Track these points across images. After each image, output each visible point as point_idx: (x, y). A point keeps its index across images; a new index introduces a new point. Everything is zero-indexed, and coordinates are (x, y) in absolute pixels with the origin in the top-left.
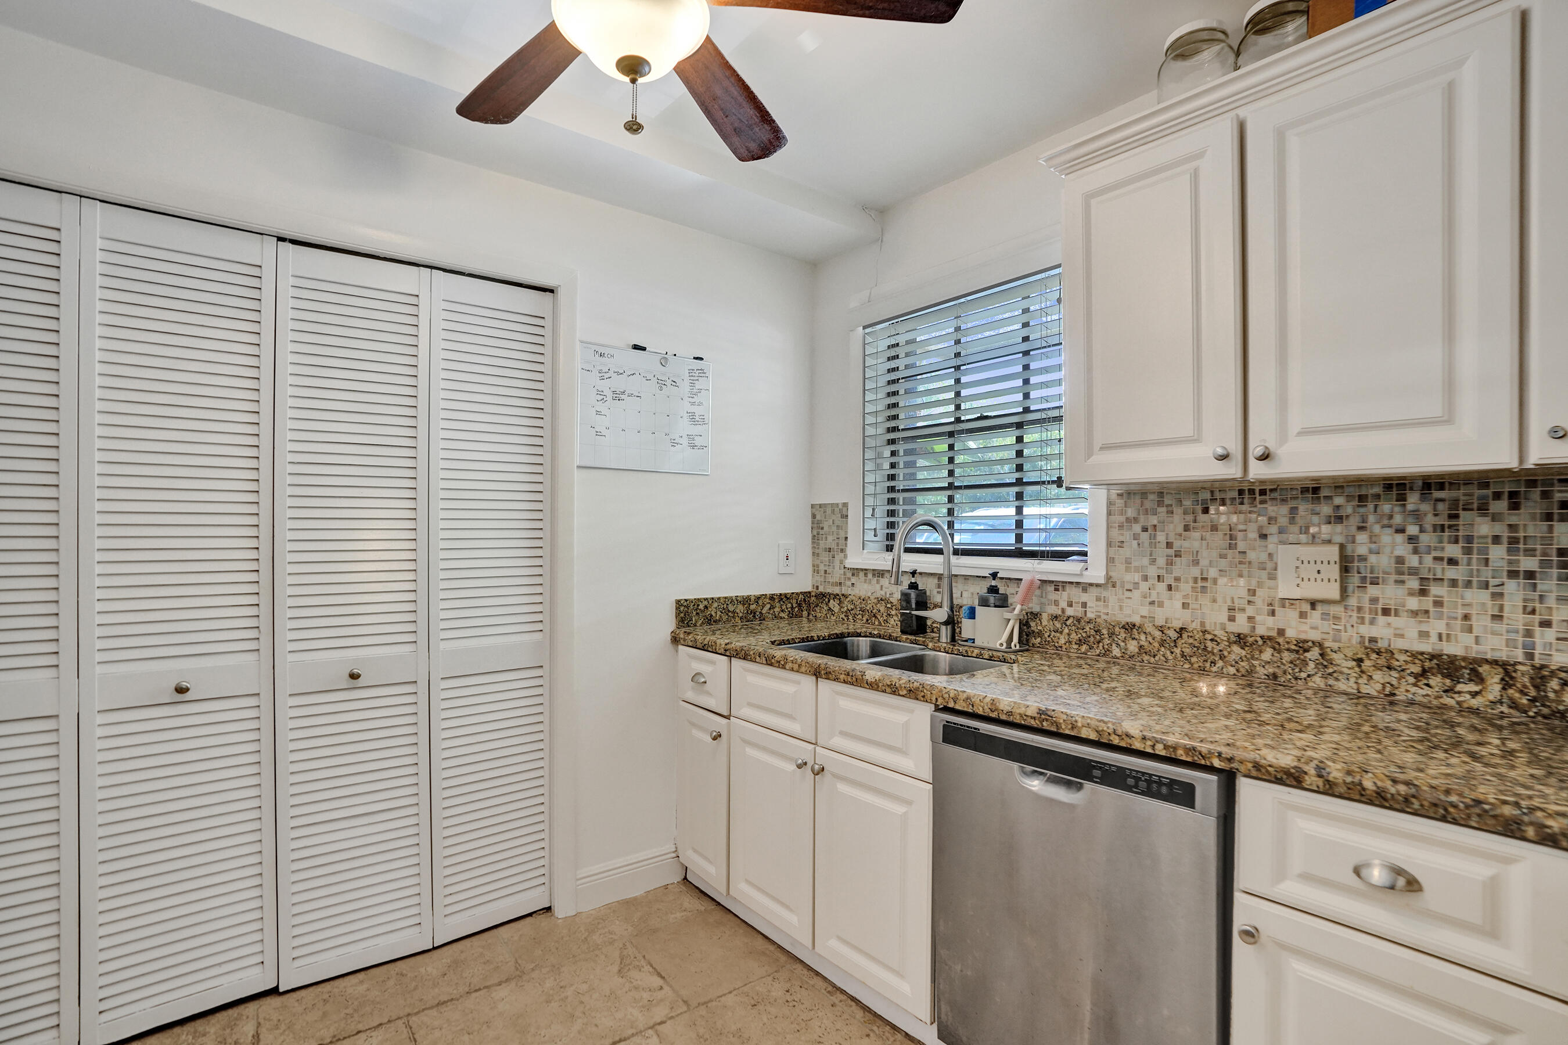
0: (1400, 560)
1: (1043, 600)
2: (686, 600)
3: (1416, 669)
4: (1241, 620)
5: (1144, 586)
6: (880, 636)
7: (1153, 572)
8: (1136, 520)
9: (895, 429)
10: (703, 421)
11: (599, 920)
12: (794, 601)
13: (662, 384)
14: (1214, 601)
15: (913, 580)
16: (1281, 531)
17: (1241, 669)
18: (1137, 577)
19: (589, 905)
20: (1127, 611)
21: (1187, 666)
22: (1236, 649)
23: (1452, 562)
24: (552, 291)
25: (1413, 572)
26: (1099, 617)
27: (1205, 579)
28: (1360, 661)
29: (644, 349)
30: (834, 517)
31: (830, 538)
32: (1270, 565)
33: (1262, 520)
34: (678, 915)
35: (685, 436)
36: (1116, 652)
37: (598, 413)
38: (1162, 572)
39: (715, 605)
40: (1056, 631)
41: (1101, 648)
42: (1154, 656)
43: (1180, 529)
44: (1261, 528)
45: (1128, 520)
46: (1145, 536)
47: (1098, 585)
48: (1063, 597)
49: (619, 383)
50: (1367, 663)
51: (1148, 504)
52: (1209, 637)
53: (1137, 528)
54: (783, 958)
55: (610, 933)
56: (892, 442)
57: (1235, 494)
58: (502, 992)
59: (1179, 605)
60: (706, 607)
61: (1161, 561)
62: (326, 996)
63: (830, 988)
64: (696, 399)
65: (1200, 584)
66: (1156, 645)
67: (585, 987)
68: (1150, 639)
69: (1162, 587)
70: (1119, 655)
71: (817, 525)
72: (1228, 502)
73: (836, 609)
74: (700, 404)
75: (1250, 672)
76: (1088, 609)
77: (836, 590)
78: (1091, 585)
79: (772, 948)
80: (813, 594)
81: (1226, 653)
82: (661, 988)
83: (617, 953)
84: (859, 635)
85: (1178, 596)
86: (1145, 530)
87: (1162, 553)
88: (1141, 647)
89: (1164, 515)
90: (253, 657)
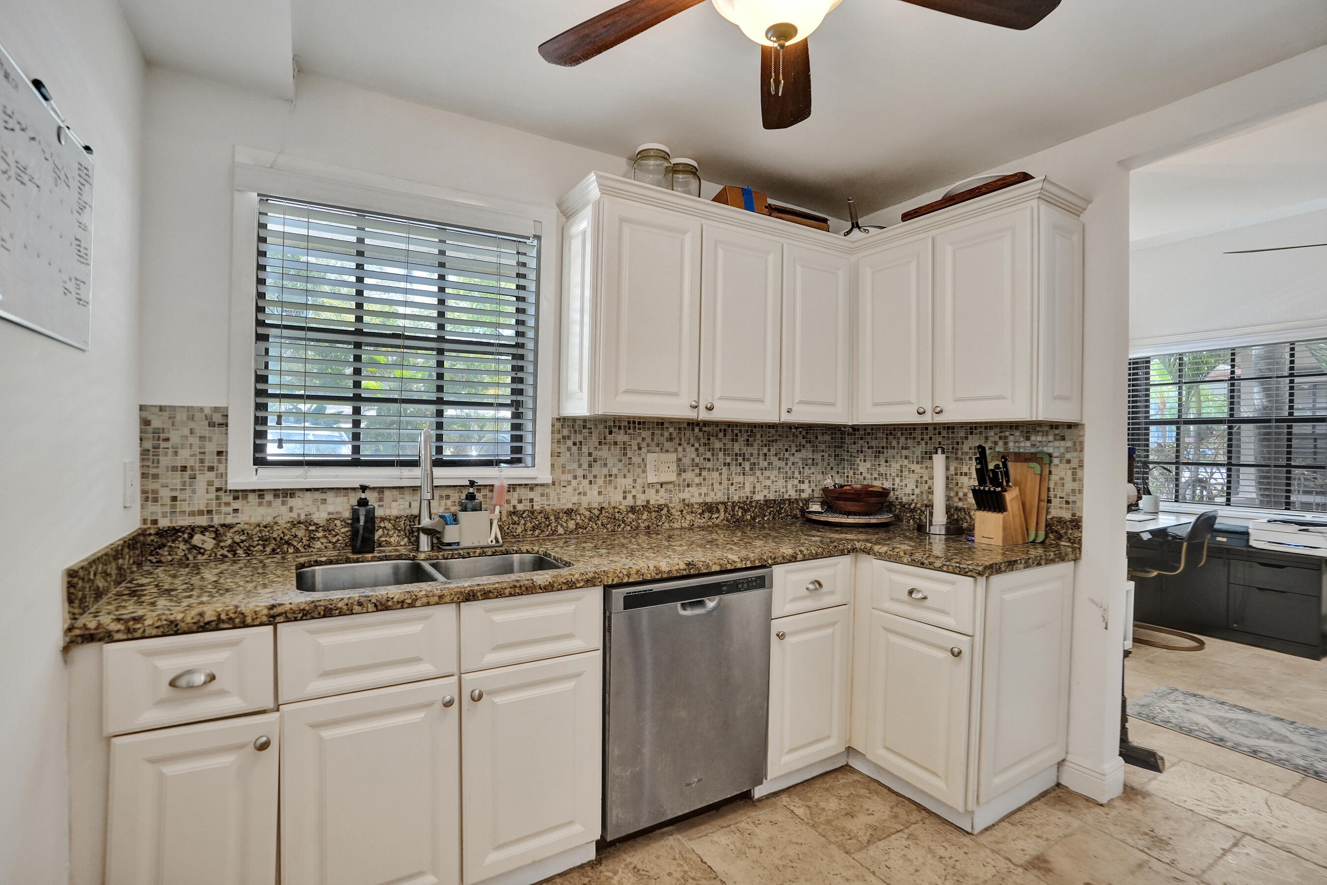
0: (693, 460)
3: (700, 511)
4: (629, 497)
5: (574, 483)
7: (580, 473)
8: (569, 438)
14: (616, 488)
15: (362, 496)
16: (648, 445)
17: (633, 527)
18: (569, 477)
20: (563, 501)
21: (604, 531)
22: (630, 515)
23: (709, 460)
25: (697, 465)
26: (545, 508)
27: (610, 475)
28: (682, 511)
31: (185, 453)
32: (642, 466)
33: (639, 440)
36: (561, 530)
38: (586, 473)
40: (514, 523)
41: (550, 530)
42: (586, 529)
43: (596, 444)
44: (638, 444)
45: (564, 437)
46: (575, 448)
47: (543, 485)
48: (518, 496)
50: (685, 512)
51: (577, 429)
52: (617, 510)
53: (570, 443)
57: (626, 424)
59: (596, 493)
61: (585, 466)
65: (608, 478)
66: (587, 521)
68: (583, 518)
69: (586, 482)
70: (562, 532)
71: (152, 435)
72: (622, 428)
75: (638, 527)
76: (534, 503)
78: (538, 485)
81: (625, 519)
85: (595, 488)
86: (575, 444)
87: (585, 461)
88: (577, 524)
89: (587, 434)
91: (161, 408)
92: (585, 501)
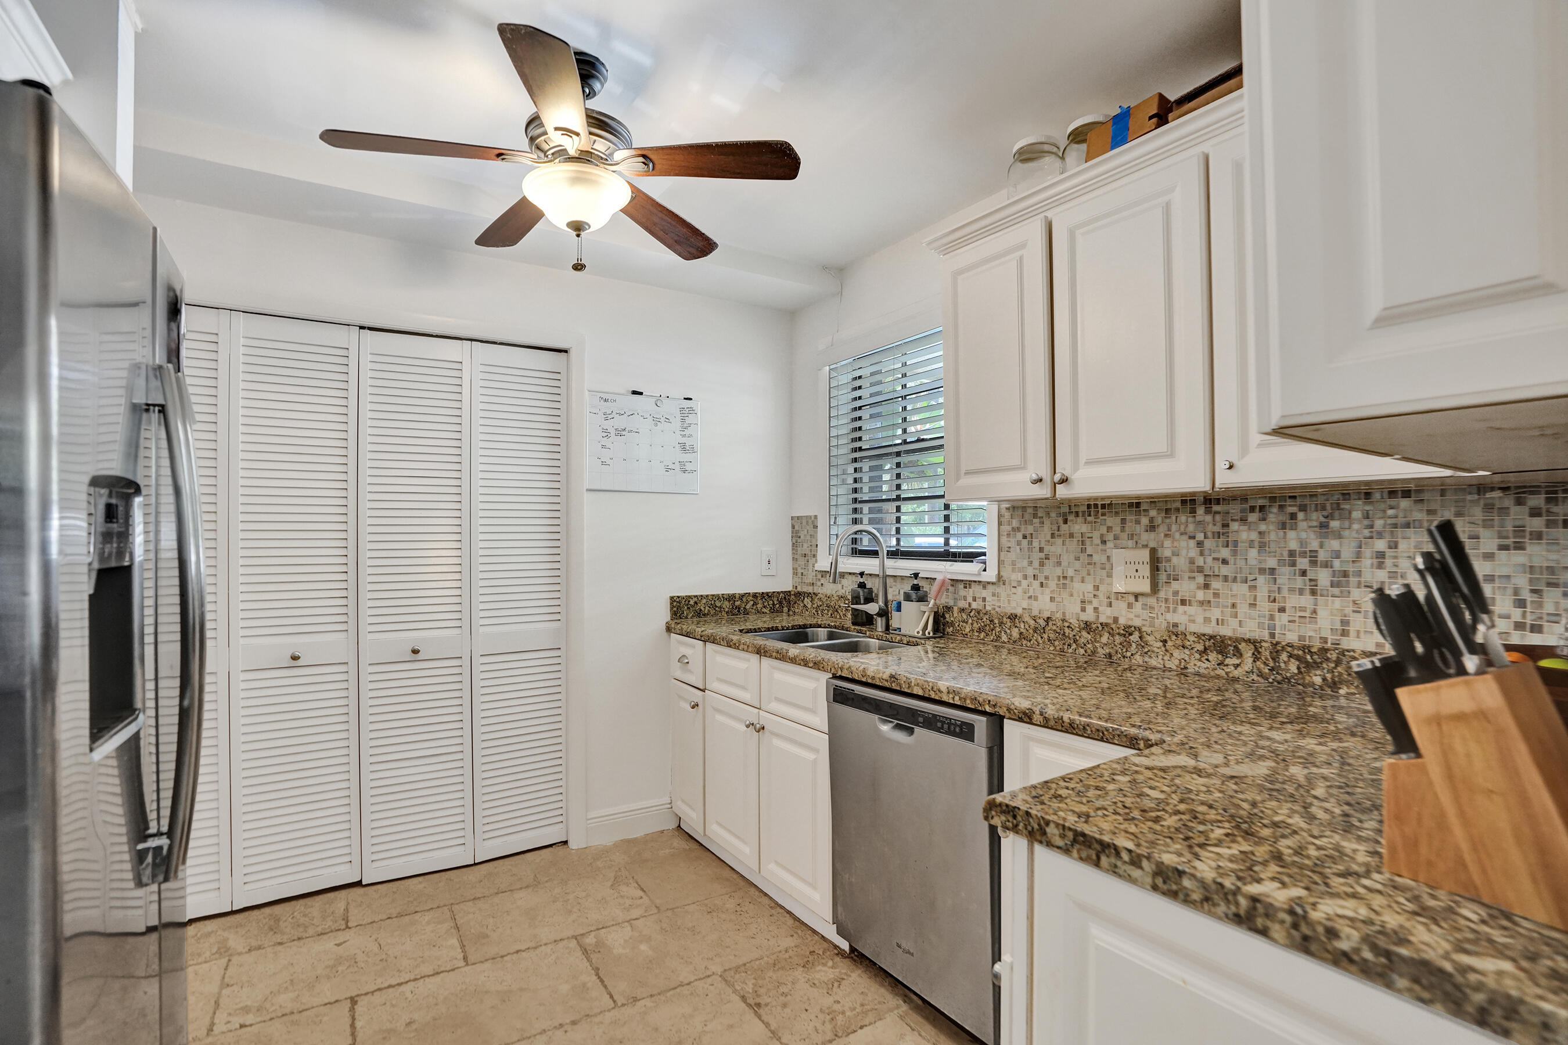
0: (1192, 561)
1: (956, 596)
2: (678, 597)
3: (1200, 647)
4: (1090, 609)
5: (1024, 583)
6: (835, 627)
7: (1030, 572)
8: (1019, 529)
9: (859, 449)
10: (693, 450)
11: (603, 852)
12: (776, 599)
13: (656, 421)
14: (1072, 595)
15: (862, 580)
16: (1116, 538)
17: (1088, 651)
18: (1019, 576)
19: (597, 841)
20: (1013, 604)
21: (1052, 648)
22: (1084, 633)
23: (1225, 562)
24: (566, 351)
25: (1200, 570)
26: (994, 609)
27: (1065, 578)
28: (1165, 642)
29: (641, 394)
30: (808, 528)
31: (805, 545)
32: (1108, 566)
33: (1104, 530)
34: (667, 851)
35: (677, 464)
36: (1004, 638)
37: (603, 446)
38: (1037, 572)
39: (704, 601)
40: (964, 622)
41: (994, 634)
42: (1030, 641)
43: (1049, 537)
44: (1102, 536)
45: (1013, 529)
46: (1025, 542)
47: (993, 583)
48: (969, 593)
49: (620, 422)
50: (1170, 643)
51: (1027, 517)
52: (1066, 624)
54: (742, 883)
55: (610, 861)
56: (855, 460)
57: (1085, 508)
58: (522, 894)
59: (1048, 599)
60: (696, 603)
61: (1036, 564)
62: (395, 890)
63: (773, 905)
64: (687, 432)
65: (1062, 581)
66: (1031, 631)
67: (584, 894)
68: (1027, 627)
69: (1036, 584)
70: (1006, 640)
71: (795, 535)
72: (1080, 514)
73: (809, 606)
74: (690, 436)
75: (1094, 653)
76: (987, 603)
77: (810, 589)
78: (989, 583)
79: (735, 876)
80: (792, 593)
81: (1078, 638)
82: (641, 898)
83: (612, 875)
84: (820, 626)
85: (1047, 591)
86: (1025, 537)
87: (1036, 556)
88: (1021, 634)
89: (1038, 525)
90: (343, 635)
91: (798, 518)
92: (1036, 608)
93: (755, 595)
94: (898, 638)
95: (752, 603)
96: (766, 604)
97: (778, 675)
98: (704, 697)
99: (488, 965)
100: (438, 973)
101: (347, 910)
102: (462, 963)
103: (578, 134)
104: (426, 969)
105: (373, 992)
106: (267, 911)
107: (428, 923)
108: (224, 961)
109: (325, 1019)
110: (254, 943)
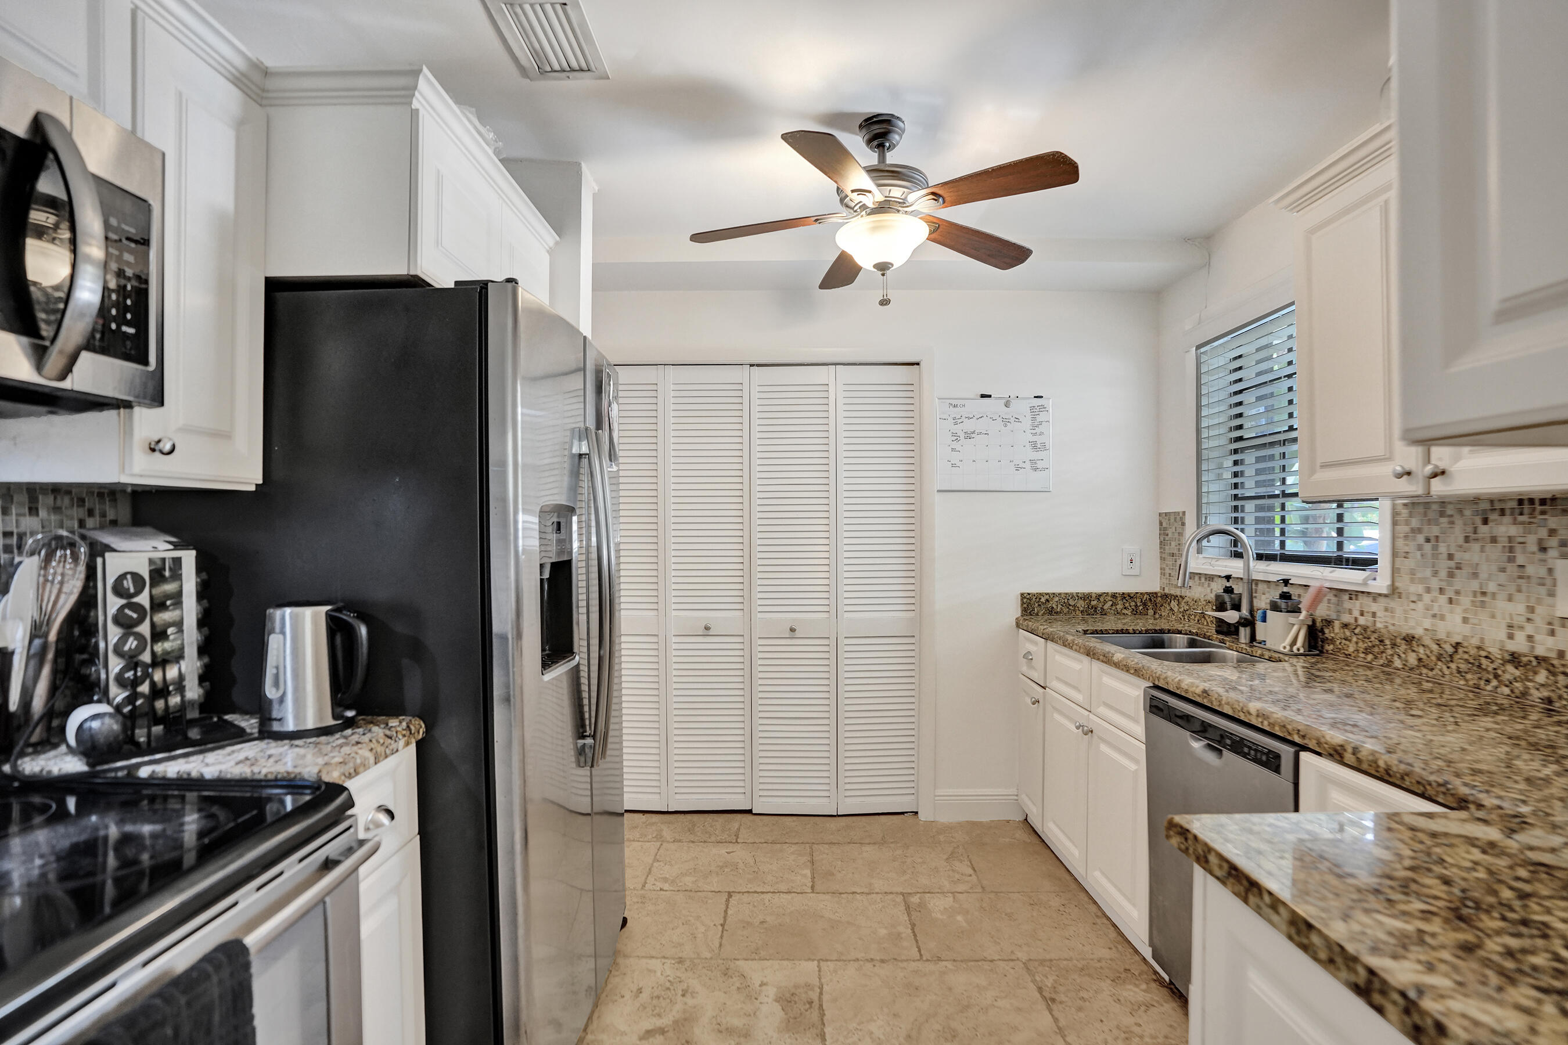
1: (1339, 608)
2: (1029, 594)
4: (1520, 637)
5: (1427, 598)
6: (1197, 635)
7: (1435, 584)
8: (1419, 531)
9: (1240, 439)
10: (1044, 447)
11: (948, 829)
12: (1139, 600)
13: (1006, 422)
14: (1493, 617)
15: (1228, 585)
16: (1561, 544)
17: (1516, 691)
18: (1420, 588)
19: (944, 818)
20: (1412, 623)
21: (1462, 682)
22: (1510, 668)
26: (1386, 627)
27: (1484, 594)
29: (990, 396)
30: (1176, 524)
31: (1173, 544)
32: (1549, 581)
33: (1543, 533)
34: (1007, 840)
35: (1028, 462)
36: (1398, 663)
37: (953, 450)
38: (1443, 585)
39: (1057, 599)
40: (1346, 639)
41: (1384, 658)
42: (1432, 670)
43: (1461, 540)
44: (1540, 541)
45: (1413, 530)
46: (1428, 547)
47: (1386, 596)
48: (1356, 606)
49: (969, 426)
51: (1431, 515)
52: (1483, 654)
53: (1421, 539)
54: (1074, 886)
55: (952, 837)
56: (1236, 451)
57: (1514, 504)
58: (867, 848)
59: (1458, 619)
60: (1047, 600)
61: (1443, 574)
62: (773, 822)
63: (1100, 914)
64: (1038, 430)
65: (1480, 598)
66: (1434, 658)
68: (1428, 652)
69: (1443, 599)
70: (1400, 666)
71: (1163, 531)
72: (1508, 512)
73: (1176, 609)
74: (1041, 434)
75: (1525, 694)
76: (1377, 619)
77: (1177, 592)
78: (1380, 595)
79: (1068, 877)
80: (1159, 595)
81: (1499, 672)
82: (971, 875)
83: (950, 850)
84: (1180, 632)
85: (1459, 609)
86: (1428, 540)
87: (1444, 565)
88: (1420, 660)
89: (1446, 525)
90: (740, 613)
91: (1166, 514)
92: (1442, 630)
93: (1114, 596)
94: (1259, 652)
95: (1111, 603)
96: (1127, 605)
97: (1106, 680)
98: (1044, 694)
99: (827, 897)
100: (790, 892)
101: (739, 829)
102: (810, 890)
103: (870, 192)
104: (783, 887)
105: (743, 893)
106: (689, 816)
107: (793, 853)
108: (658, 844)
109: (710, 901)
110: (678, 837)
